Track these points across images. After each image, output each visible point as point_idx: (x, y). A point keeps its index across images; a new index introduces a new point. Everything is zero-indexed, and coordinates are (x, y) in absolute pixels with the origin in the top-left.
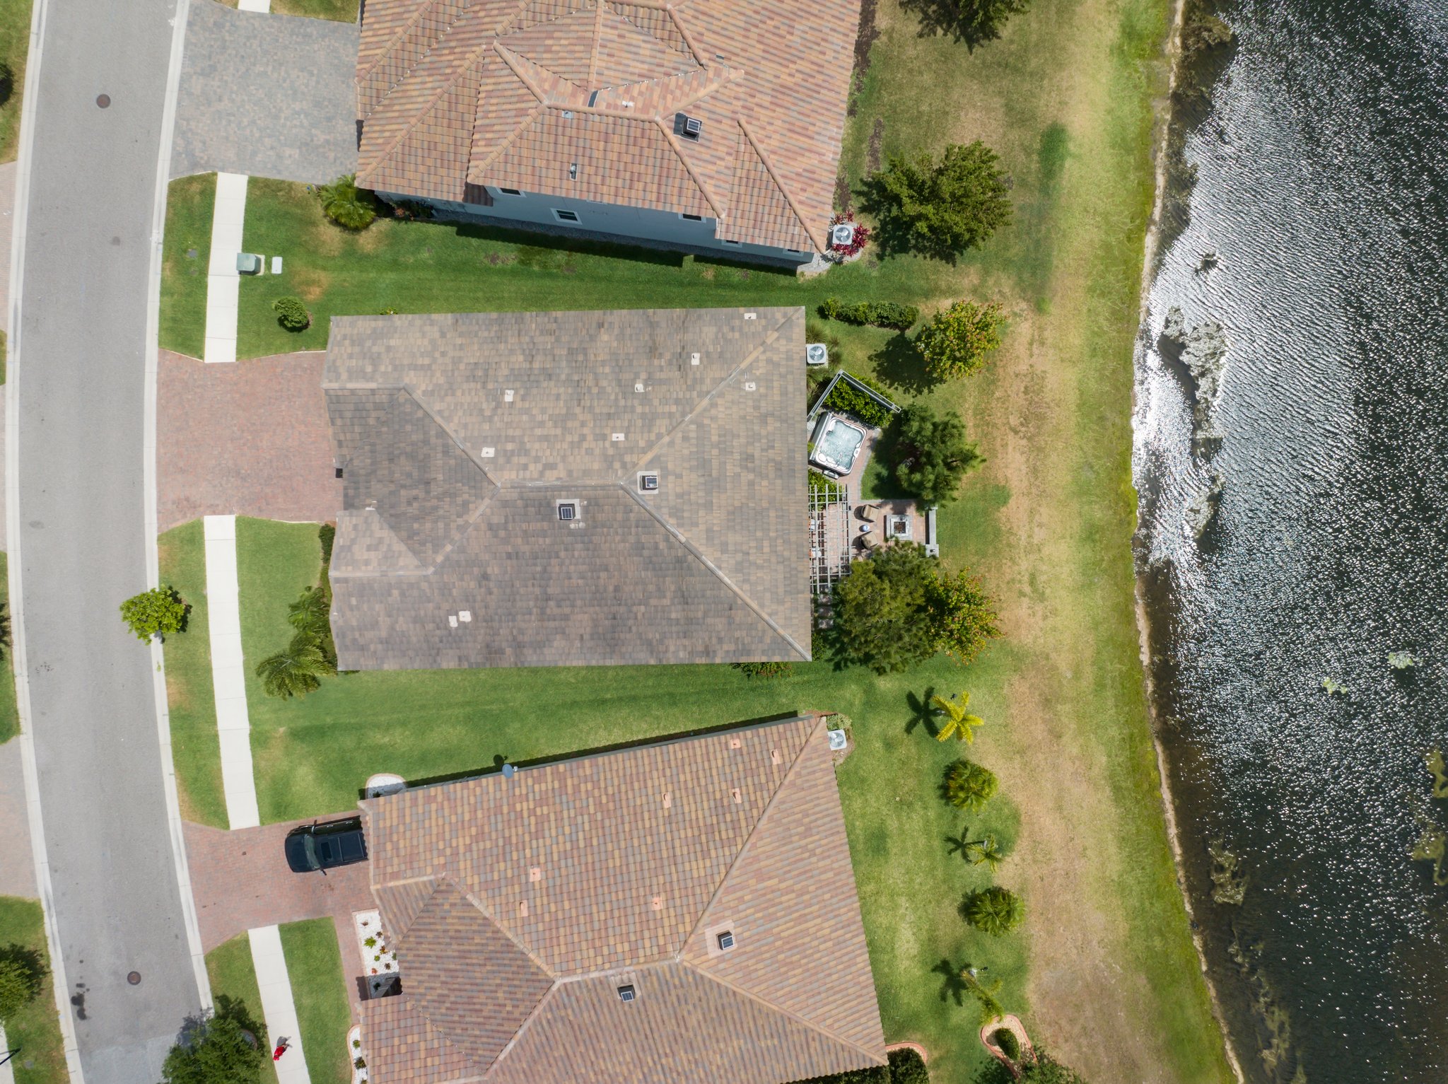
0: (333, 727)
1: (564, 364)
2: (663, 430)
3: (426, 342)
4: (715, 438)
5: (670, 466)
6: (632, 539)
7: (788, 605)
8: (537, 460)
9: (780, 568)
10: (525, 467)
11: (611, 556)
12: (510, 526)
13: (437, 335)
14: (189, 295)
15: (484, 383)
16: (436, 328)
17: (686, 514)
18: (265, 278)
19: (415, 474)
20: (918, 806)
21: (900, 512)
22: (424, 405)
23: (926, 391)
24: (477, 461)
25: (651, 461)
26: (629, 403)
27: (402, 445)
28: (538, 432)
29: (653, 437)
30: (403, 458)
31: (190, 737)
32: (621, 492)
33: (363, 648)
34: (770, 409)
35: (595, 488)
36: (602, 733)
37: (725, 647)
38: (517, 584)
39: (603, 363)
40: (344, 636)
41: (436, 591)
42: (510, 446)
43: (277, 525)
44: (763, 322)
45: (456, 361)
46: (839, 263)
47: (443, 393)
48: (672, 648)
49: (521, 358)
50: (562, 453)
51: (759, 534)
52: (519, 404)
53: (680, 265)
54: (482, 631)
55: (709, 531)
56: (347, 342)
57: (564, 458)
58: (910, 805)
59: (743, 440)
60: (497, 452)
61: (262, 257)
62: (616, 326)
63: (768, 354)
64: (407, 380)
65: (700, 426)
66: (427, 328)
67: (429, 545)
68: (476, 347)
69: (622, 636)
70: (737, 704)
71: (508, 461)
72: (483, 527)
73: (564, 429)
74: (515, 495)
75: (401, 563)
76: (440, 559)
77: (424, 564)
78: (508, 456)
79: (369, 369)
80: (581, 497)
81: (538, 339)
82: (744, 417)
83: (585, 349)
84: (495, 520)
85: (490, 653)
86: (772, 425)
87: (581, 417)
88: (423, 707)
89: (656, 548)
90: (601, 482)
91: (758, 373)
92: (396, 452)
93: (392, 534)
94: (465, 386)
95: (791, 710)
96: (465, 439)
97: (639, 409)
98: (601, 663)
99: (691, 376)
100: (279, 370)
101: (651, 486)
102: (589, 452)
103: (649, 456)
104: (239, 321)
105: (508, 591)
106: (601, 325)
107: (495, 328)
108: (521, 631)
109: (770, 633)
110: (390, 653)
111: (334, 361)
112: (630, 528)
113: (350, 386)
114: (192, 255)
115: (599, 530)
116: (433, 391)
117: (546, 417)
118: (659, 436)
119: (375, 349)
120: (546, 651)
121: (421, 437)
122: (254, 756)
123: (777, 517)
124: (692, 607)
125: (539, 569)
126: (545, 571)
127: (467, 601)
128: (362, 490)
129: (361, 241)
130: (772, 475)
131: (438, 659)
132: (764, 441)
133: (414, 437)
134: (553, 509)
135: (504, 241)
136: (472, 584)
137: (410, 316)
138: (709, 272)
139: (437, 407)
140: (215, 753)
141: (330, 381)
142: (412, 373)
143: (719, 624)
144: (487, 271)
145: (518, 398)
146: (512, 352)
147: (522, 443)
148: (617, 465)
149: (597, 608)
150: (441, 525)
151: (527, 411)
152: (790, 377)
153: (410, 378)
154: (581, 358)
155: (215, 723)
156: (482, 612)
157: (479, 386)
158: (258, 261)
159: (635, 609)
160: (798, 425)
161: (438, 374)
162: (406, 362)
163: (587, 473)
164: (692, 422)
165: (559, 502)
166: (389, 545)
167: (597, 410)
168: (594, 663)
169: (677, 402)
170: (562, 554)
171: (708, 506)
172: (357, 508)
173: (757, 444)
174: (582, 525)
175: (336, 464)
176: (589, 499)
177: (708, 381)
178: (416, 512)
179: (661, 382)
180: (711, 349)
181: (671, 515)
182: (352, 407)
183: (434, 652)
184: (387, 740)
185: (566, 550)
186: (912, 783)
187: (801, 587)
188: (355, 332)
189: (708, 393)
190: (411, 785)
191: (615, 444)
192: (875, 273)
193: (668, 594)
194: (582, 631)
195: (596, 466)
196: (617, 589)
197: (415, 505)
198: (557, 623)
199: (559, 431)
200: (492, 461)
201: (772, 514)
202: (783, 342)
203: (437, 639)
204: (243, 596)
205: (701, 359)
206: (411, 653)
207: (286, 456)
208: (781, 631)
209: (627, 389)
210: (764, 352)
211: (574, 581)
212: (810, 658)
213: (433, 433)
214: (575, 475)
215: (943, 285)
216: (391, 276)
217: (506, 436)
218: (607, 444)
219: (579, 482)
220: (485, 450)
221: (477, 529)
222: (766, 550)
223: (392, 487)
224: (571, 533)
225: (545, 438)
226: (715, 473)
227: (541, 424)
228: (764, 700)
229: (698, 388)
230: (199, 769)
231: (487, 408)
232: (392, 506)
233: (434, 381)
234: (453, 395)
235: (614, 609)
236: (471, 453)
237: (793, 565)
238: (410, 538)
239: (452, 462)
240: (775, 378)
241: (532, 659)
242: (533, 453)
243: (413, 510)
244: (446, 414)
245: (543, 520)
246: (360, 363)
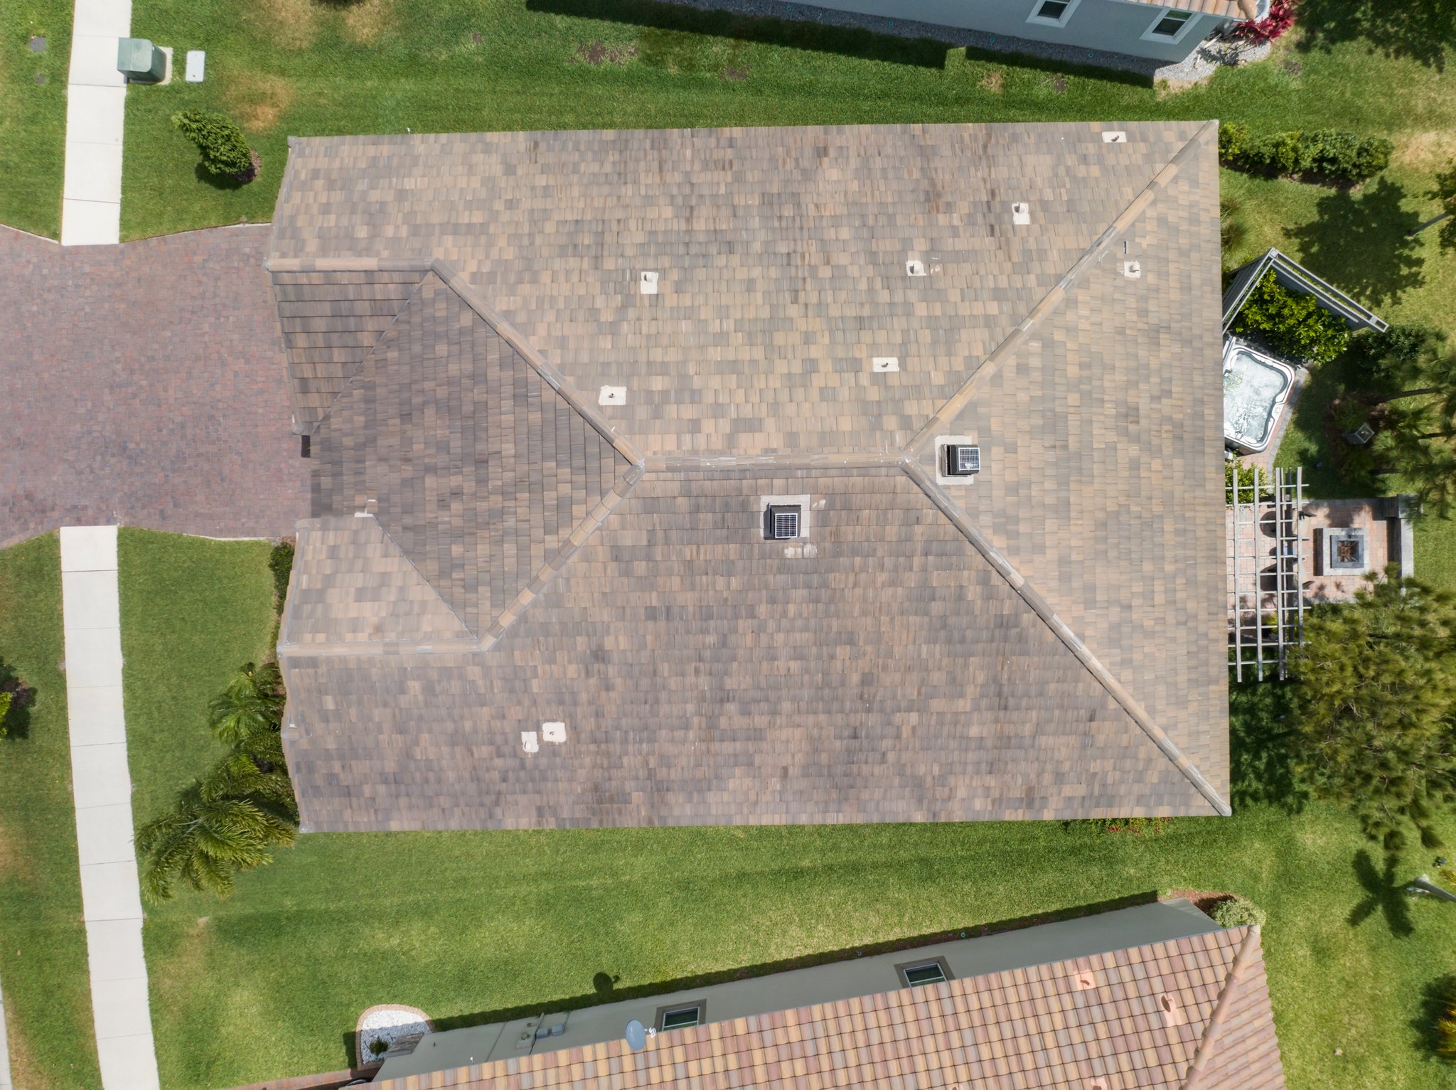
0: (298, 917)
1: (756, 223)
2: (978, 351)
3: (476, 182)
4: (1073, 371)
5: (995, 425)
6: (912, 580)
7: (1193, 707)
8: (718, 410)
9: (1182, 633)
10: (694, 427)
11: (864, 613)
12: (658, 553)
13: (498, 170)
14: (32, 120)
15: (597, 259)
16: (495, 159)
17: (1023, 528)
18: (174, 90)
19: (456, 444)
20: (1375, 1065)
21: (1341, 520)
22: (475, 301)
23: (1387, 300)
24: (590, 412)
25: (961, 415)
26: (899, 298)
27: (428, 385)
28: (715, 354)
29: (959, 365)
30: (430, 412)
31: (33, 934)
32: (902, 480)
33: (348, 792)
34: (1165, 317)
35: (846, 470)
36: (794, 931)
37: (1067, 791)
38: (665, 669)
39: (836, 221)
40: (311, 769)
41: (498, 684)
42: (658, 384)
43: (192, 543)
44: (1142, 147)
45: (537, 219)
46: (1233, 63)
47: (512, 278)
48: (961, 793)
49: (668, 212)
50: (770, 397)
51: (1148, 567)
52: (671, 300)
53: (940, 64)
54: (587, 761)
55: (1063, 561)
56: (319, 184)
57: (775, 406)
58: (1360, 1061)
59: (1120, 377)
60: (630, 393)
61: (168, 52)
62: (852, 152)
63: (1161, 207)
64: (438, 254)
65: (1048, 344)
66: (478, 158)
67: (484, 590)
68: (576, 192)
69: (865, 769)
70: (1047, 878)
71: (657, 415)
72: (602, 553)
73: (769, 347)
74: (674, 487)
75: (426, 627)
76: (507, 620)
77: (474, 630)
78: (657, 404)
79: (362, 232)
80: (815, 491)
81: (700, 178)
82: (1121, 331)
83: (795, 195)
84: (627, 539)
85: (600, 802)
86: (1169, 349)
87: (802, 325)
88: (462, 882)
89: (960, 597)
90: (861, 458)
91: (1145, 243)
92: (417, 400)
93: (408, 566)
94: (558, 264)
95: (1146, 889)
96: (562, 367)
97: (921, 310)
98: (818, 820)
99: (1016, 245)
100: (198, 259)
101: (969, 466)
102: (827, 394)
103: (958, 403)
104: (126, 168)
105: (645, 682)
106: (822, 152)
107: (613, 157)
108: (666, 761)
109: (1162, 763)
110: (403, 801)
111: (293, 218)
112: (910, 557)
113: (323, 263)
114: (39, 47)
115: (843, 561)
116: (492, 274)
117: (729, 325)
118: (973, 365)
119: (374, 196)
120: (712, 797)
121: (468, 367)
122: (150, 971)
123: (1178, 532)
124: (1015, 716)
125: (711, 639)
126: (724, 643)
127: (561, 702)
128: (348, 478)
129: (351, 22)
130: (1167, 449)
131: (498, 811)
132: (1154, 380)
133: (454, 369)
134: (753, 515)
135: (614, 19)
136: (572, 670)
137: (444, 137)
138: (993, 80)
139: (502, 304)
140: (80, 963)
141: (283, 255)
142: (449, 240)
143: (1062, 747)
144: (583, 75)
145: (669, 289)
146: (649, 200)
147: (683, 377)
148: (891, 422)
149: (822, 717)
150: (510, 549)
151: (689, 313)
152: (1194, 255)
153: (444, 250)
154: (788, 211)
155: (79, 908)
156: (588, 724)
157: (586, 264)
158: (159, 58)
159: (898, 718)
160: (1208, 352)
161: (502, 242)
162: (436, 219)
163: (827, 438)
164: (1034, 336)
165: (766, 500)
166: (402, 589)
167: (834, 312)
168: (803, 819)
169: (998, 294)
170: (763, 610)
171: (1063, 510)
172: (339, 513)
173: (1142, 386)
174: (810, 550)
175: (296, 425)
176: (830, 495)
177: (1054, 255)
178: (457, 522)
179: (959, 257)
180: (1048, 195)
181: (997, 529)
182: (327, 309)
183: (488, 800)
184: (395, 941)
185: (772, 601)
186: (1363, 1021)
187: (1214, 671)
188: (337, 164)
189: (1059, 278)
190: (440, 1026)
191: (880, 379)
192: (1295, 84)
193: (970, 690)
194: (786, 760)
195: (846, 425)
196: (867, 680)
197: (456, 506)
198: (738, 746)
199: (759, 353)
200: (623, 413)
201: (1169, 526)
202: (1184, 186)
203: (496, 775)
204: (129, 675)
205: (1032, 213)
206: (444, 801)
207: (211, 417)
208: (1185, 761)
209: (892, 273)
210: (1154, 203)
211: (781, 664)
212: (1227, 811)
213: (493, 357)
214: (803, 442)
215: (1420, 106)
216: (406, 86)
217: (649, 363)
218: (864, 380)
219: (815, 459)
220: (606, 391)
221: (587, 558)
222: (1159, 599)
223: (408, 471)
224: (786, 567)
225: (733, 366)
226: (1073, 443)
227: (721, 339)
228: (1095, 871)
229: (1036, 267)
230: (48, 993)
231: (607, 308)
232: (408, 510)
233: (495, 254)
234: (534, 281)
235: (855, 719)
236: (578, 397)
237: (1202, 628)
238: (443, 574)
239: (535, 417)
240: (1172, 255)
241: (682, 811)
242: (709, 398)
243: (452, 516)
244: (521, 318)
245: (728, 540)
246: (345, 222)
